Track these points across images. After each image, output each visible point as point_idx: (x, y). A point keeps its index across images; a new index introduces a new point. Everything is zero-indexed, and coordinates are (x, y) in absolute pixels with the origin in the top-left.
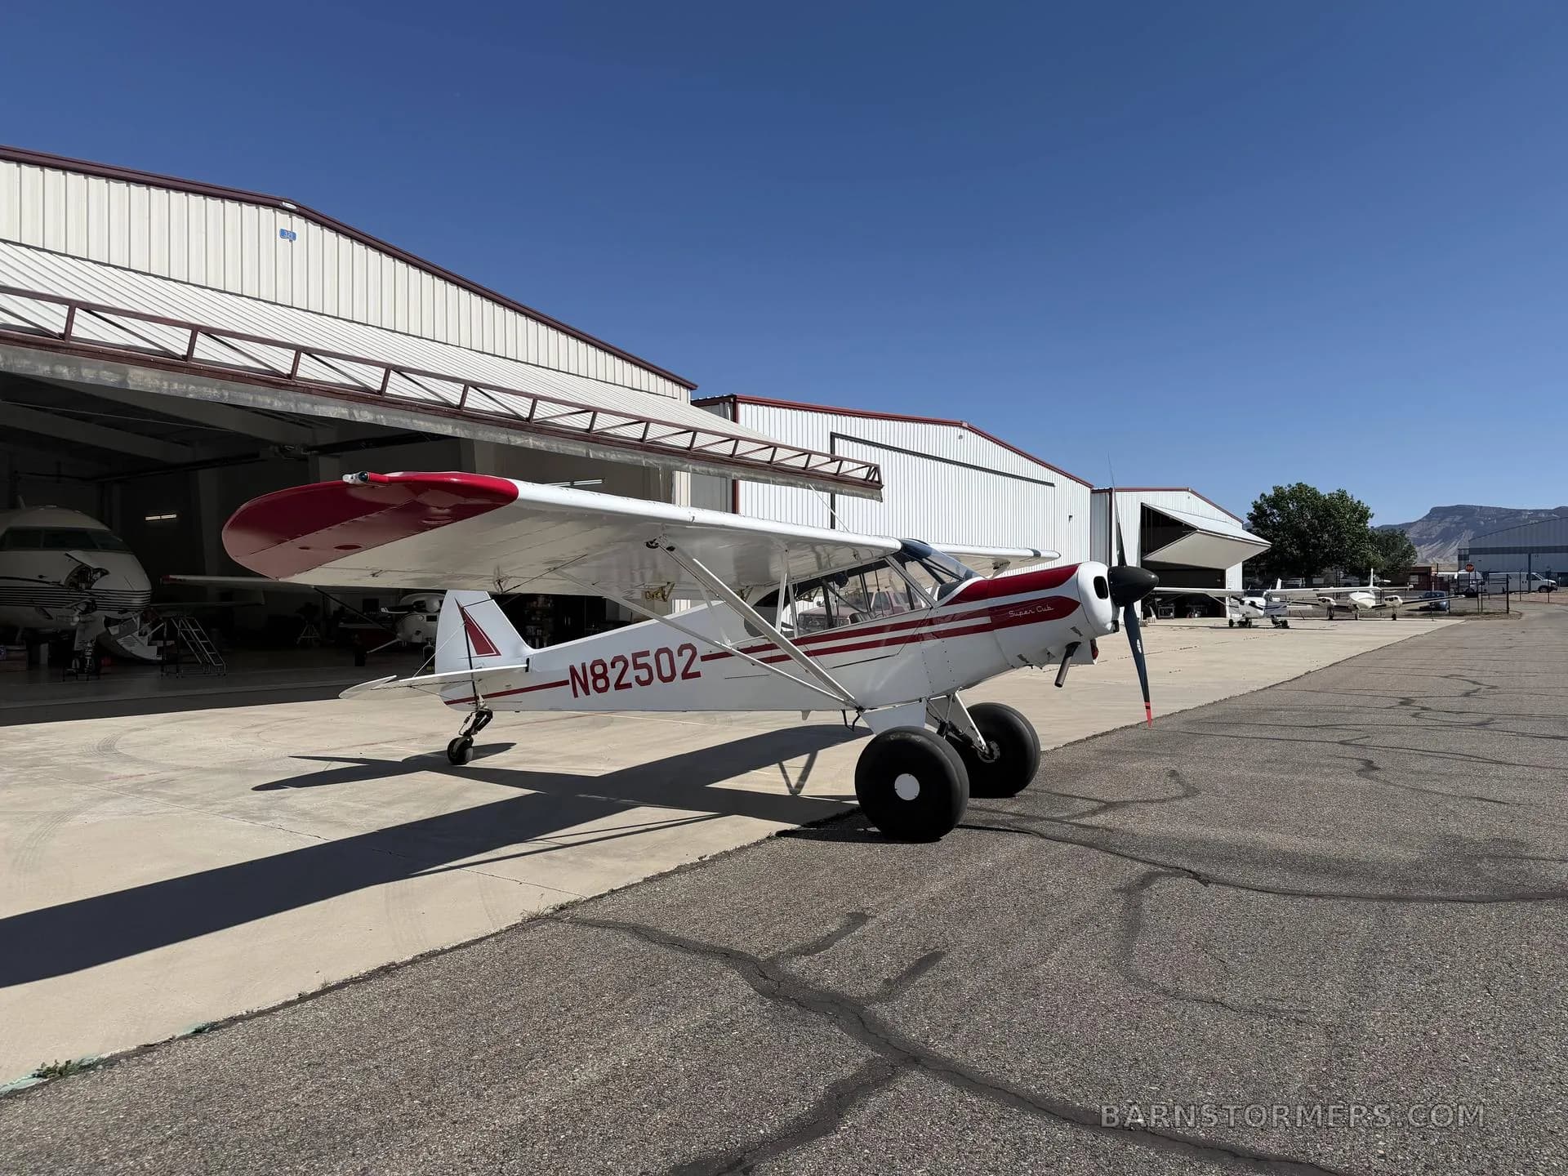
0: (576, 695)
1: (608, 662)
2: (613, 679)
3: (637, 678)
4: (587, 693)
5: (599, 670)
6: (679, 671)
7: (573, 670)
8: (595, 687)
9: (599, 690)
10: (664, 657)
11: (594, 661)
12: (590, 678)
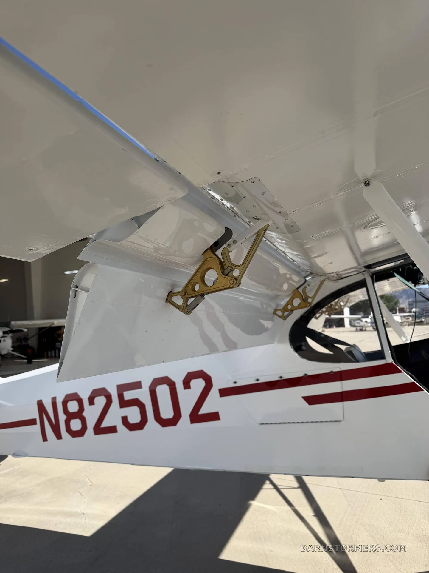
0: (45, 439)
1: (85, 397)
2: (91, 420)
3: (125, 420)
4: (59, 436)
5: (73, 407)
6: (186, 409)
7: (41, 406)
8: (69, 429)
9: (75, 434)
10: (163, 391)
11: (67, 396)
12: (62, 417)
